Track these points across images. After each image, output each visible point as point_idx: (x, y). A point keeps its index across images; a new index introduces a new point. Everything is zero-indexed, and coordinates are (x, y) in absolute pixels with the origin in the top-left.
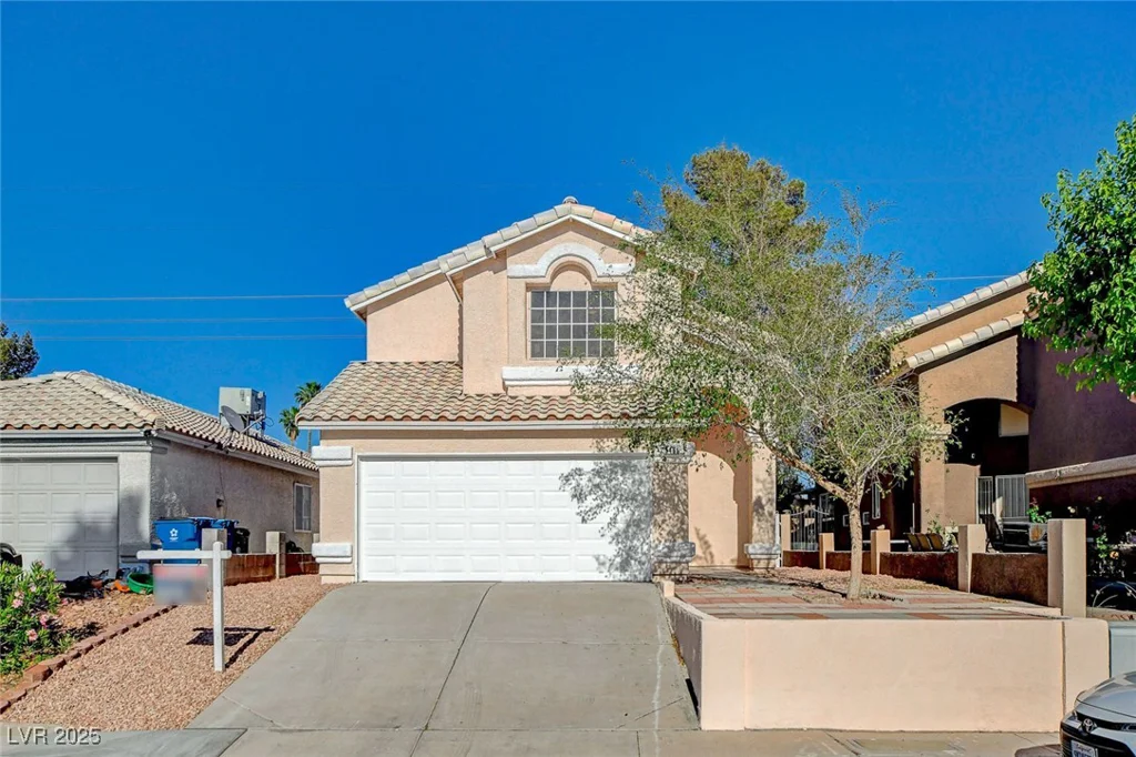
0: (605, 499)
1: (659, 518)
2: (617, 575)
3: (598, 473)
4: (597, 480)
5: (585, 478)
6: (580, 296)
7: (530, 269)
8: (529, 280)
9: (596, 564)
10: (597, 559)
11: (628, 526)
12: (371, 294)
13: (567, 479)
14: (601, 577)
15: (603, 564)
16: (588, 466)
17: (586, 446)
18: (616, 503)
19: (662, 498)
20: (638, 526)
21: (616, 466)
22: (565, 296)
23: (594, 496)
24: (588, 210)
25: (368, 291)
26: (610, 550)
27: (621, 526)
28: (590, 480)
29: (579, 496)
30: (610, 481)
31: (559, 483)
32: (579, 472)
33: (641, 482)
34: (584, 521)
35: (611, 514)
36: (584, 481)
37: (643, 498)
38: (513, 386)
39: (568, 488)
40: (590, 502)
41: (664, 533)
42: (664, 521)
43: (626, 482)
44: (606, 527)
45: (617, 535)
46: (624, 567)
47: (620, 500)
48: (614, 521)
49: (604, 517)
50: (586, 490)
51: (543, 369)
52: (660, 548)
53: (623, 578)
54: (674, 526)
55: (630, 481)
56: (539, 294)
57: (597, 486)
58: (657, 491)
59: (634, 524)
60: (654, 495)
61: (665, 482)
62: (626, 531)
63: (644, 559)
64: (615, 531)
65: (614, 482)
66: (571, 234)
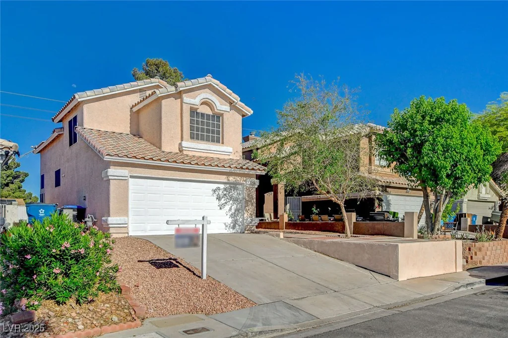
0: (228, 200)
1: (247, 208)
2: (232, 231)
3: (225, 189)
4: (225, 192)
5: (221, 191)
6: (208, 116)
7: (192, 101)
8: (192, 106)
9: (224, 226)
10: (225, 224)
11: (235, 211)
12: (90, 94)
13: (214, 191)
14: (226, 232)
15: (227, 226)
16: (222, 186)
17: (223, 178)
18: (231, 202)
19: (248, 201)
20: (238, 211)
21: (231, 187)
22: (203, 115)
23: (224, 199)
24: (218, 82)
25: (89, 93)
26: (229, 221)
27: (233, 211)
28: (223, 192)
29: (219, 198)
30: (229, 193)
31: (212, 193)
32: (219, 189)
33: (240, 194)
34: (221, 209)
35: (230, 206)
36: (220, 193)
37: (240, 200)
38: (185, 150)
39: (215, 195)
40: (223, 201)
41: (249, 214)
42: (249, 210)
43: (234, 194)
44: (228, 211)
45: (232, 214)
46: (234, 227)
47: (233, 201)
48: (231, 208)
49: (227, 207)
50: (221, 196)
51: (198, 144)
52: (249, 220)
53: (234, 231)
54: (252, 211)
55: (236, 193)
56: (193, 112)
57: (225, 195)
58: (247, 198)
59: (237, 210)
60: (246, 199)
61: (249, 194)
62: (235, 213)
63: (240, 224)
64: (231, 213)
65: (231, 194)
66: (207, 90)
